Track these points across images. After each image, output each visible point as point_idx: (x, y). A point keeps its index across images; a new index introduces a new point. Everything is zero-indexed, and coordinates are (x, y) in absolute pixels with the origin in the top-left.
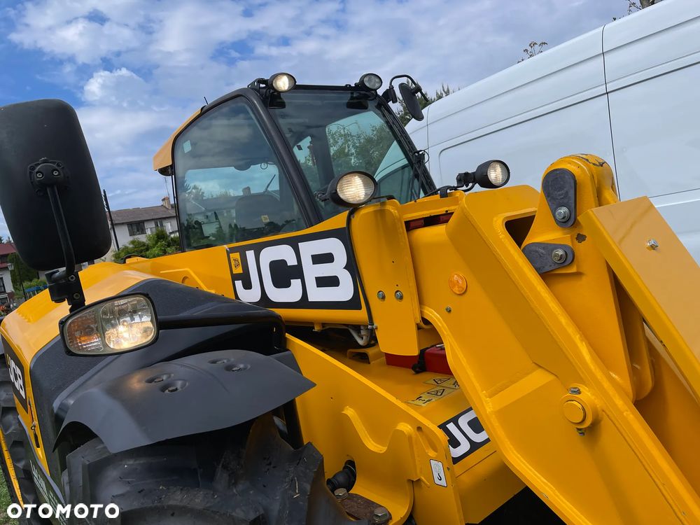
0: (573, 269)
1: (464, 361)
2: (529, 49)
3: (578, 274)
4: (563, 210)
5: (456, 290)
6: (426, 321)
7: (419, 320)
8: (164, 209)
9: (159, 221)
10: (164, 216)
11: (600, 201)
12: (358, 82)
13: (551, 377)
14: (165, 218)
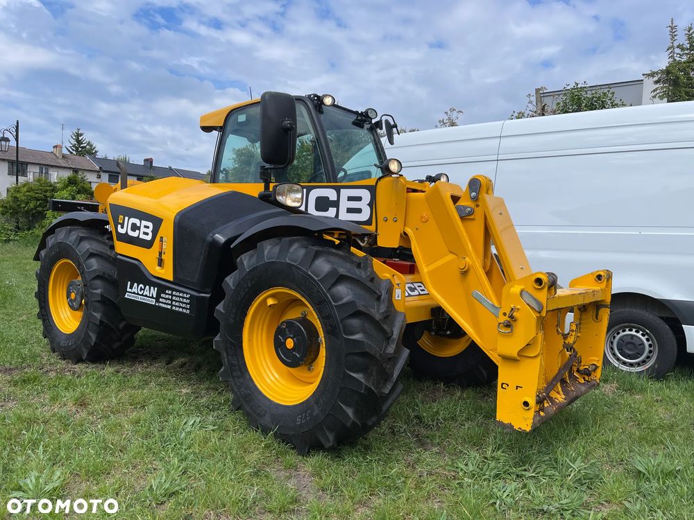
0: (472, 217)
1: (418, 251)
2: (449, 112)
3: (473, 219)
4: (474, 194)
5: (423, 220)
6: (405, 233)
7: (402, 232)
8: (54, 157)
9: (45, 167)
10: (52, 164)
11: (487, 193)
12: (364, 111)
13: (456, 256)
14: (52, 166)
